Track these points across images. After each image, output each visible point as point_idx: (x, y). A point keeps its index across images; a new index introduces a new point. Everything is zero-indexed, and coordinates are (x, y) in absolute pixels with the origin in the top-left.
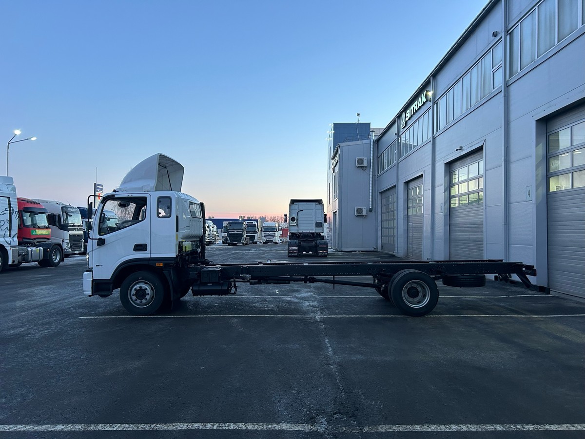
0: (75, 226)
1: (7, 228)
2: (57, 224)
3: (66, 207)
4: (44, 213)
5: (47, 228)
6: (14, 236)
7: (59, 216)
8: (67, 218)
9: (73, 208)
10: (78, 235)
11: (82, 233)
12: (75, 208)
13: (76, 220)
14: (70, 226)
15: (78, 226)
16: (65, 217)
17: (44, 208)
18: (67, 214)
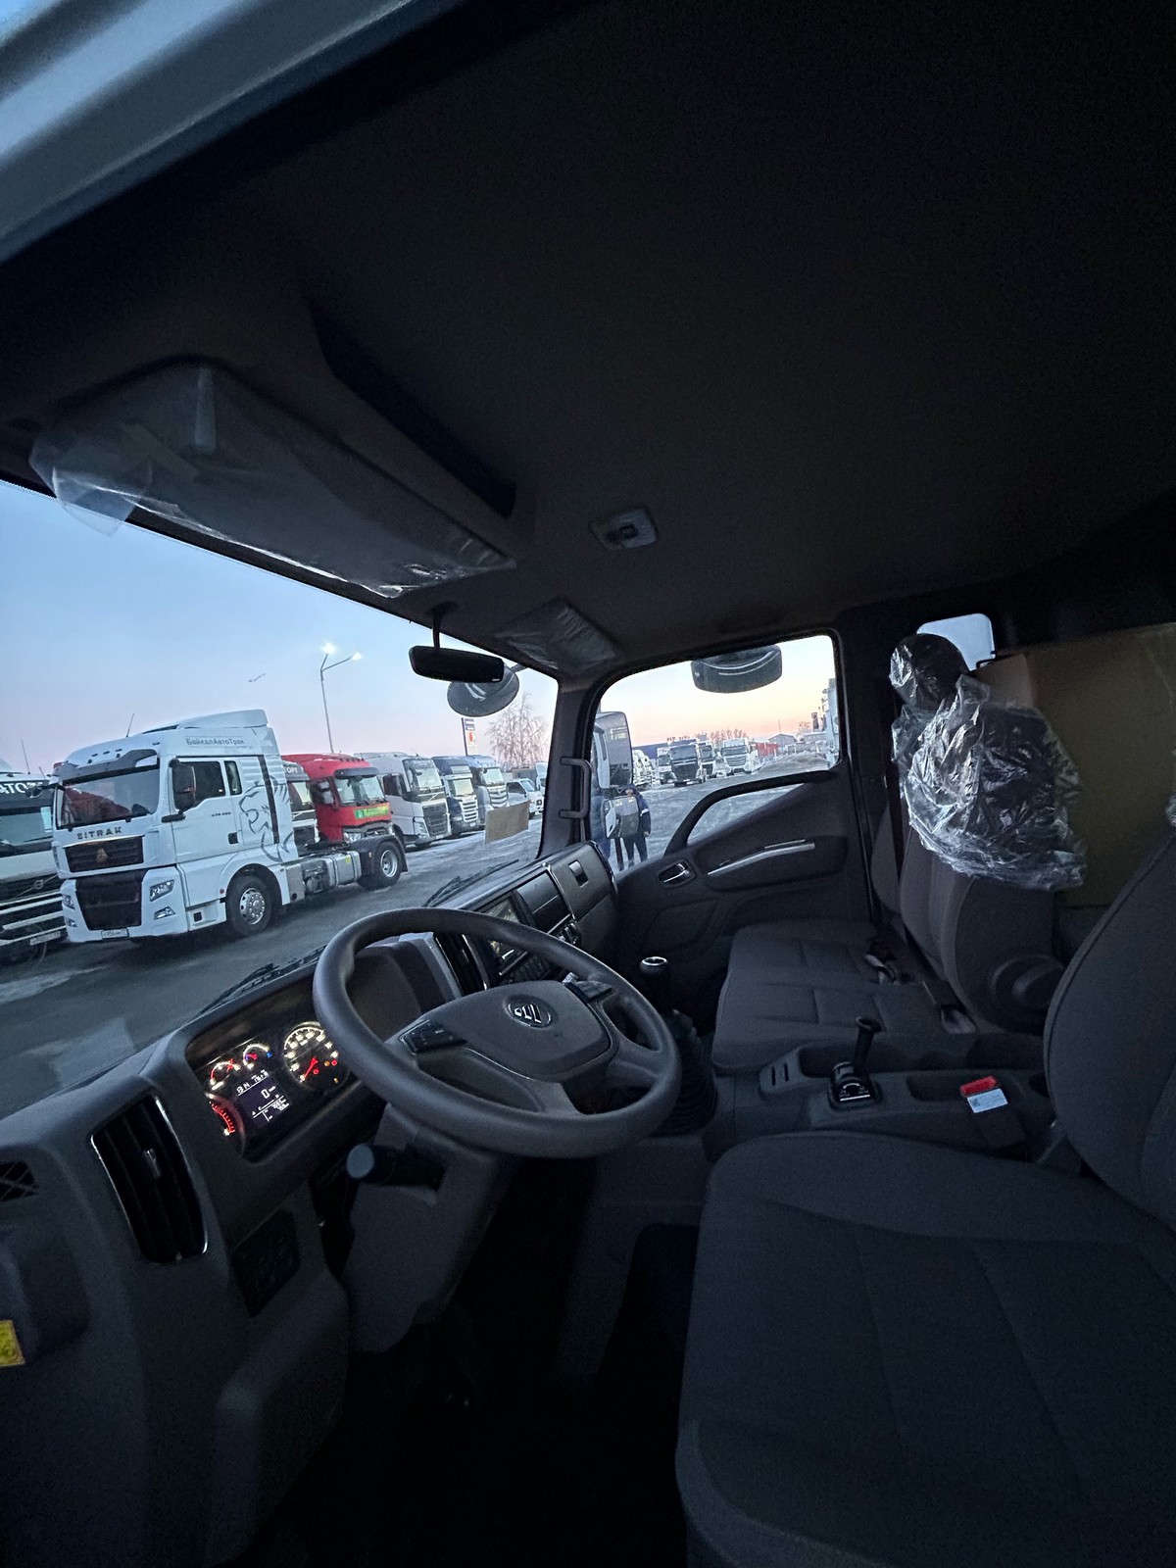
0: (430, 791)
1: (266, 824)
2: (400, 792)
3: (411, 759)
4: (372, 776)
5: (382, 802)
6: (287, 840)
7: (401, 777)
8: (415, 781)
9: (423, 759)
10: (438, 807)
11: (444, 801)
12: (427, 759)
13: (431, 780)
14: (422, 792)
15: (436, 791)
16: (411, 779)
17: (372, 766)
18: (414, 773)
